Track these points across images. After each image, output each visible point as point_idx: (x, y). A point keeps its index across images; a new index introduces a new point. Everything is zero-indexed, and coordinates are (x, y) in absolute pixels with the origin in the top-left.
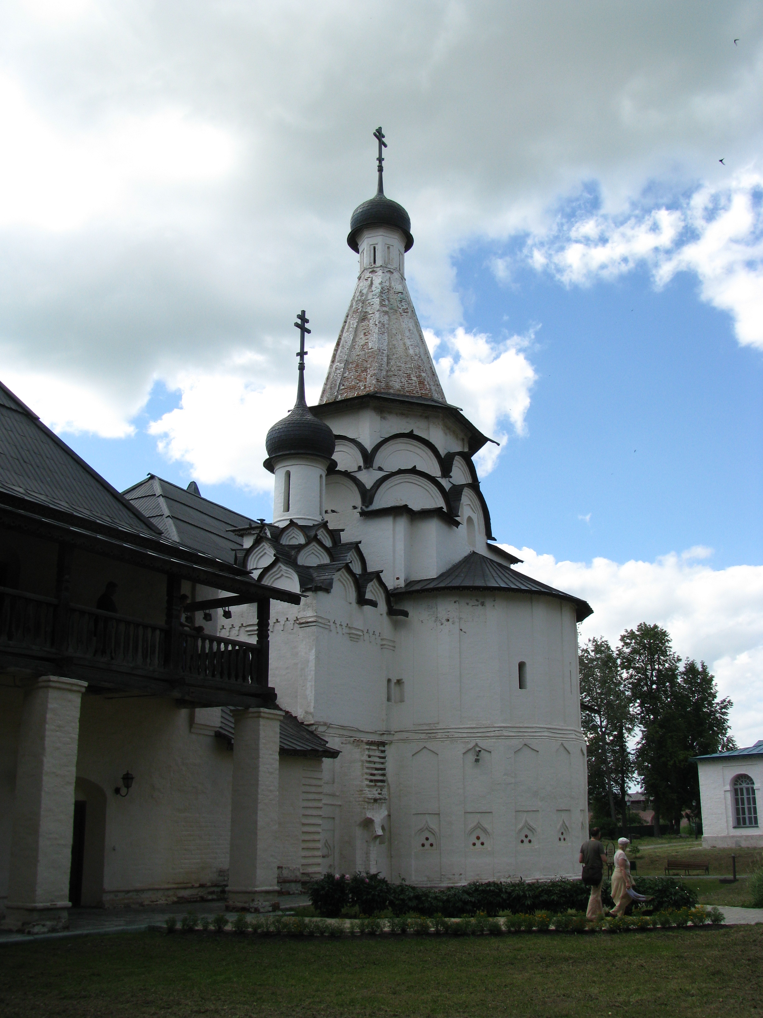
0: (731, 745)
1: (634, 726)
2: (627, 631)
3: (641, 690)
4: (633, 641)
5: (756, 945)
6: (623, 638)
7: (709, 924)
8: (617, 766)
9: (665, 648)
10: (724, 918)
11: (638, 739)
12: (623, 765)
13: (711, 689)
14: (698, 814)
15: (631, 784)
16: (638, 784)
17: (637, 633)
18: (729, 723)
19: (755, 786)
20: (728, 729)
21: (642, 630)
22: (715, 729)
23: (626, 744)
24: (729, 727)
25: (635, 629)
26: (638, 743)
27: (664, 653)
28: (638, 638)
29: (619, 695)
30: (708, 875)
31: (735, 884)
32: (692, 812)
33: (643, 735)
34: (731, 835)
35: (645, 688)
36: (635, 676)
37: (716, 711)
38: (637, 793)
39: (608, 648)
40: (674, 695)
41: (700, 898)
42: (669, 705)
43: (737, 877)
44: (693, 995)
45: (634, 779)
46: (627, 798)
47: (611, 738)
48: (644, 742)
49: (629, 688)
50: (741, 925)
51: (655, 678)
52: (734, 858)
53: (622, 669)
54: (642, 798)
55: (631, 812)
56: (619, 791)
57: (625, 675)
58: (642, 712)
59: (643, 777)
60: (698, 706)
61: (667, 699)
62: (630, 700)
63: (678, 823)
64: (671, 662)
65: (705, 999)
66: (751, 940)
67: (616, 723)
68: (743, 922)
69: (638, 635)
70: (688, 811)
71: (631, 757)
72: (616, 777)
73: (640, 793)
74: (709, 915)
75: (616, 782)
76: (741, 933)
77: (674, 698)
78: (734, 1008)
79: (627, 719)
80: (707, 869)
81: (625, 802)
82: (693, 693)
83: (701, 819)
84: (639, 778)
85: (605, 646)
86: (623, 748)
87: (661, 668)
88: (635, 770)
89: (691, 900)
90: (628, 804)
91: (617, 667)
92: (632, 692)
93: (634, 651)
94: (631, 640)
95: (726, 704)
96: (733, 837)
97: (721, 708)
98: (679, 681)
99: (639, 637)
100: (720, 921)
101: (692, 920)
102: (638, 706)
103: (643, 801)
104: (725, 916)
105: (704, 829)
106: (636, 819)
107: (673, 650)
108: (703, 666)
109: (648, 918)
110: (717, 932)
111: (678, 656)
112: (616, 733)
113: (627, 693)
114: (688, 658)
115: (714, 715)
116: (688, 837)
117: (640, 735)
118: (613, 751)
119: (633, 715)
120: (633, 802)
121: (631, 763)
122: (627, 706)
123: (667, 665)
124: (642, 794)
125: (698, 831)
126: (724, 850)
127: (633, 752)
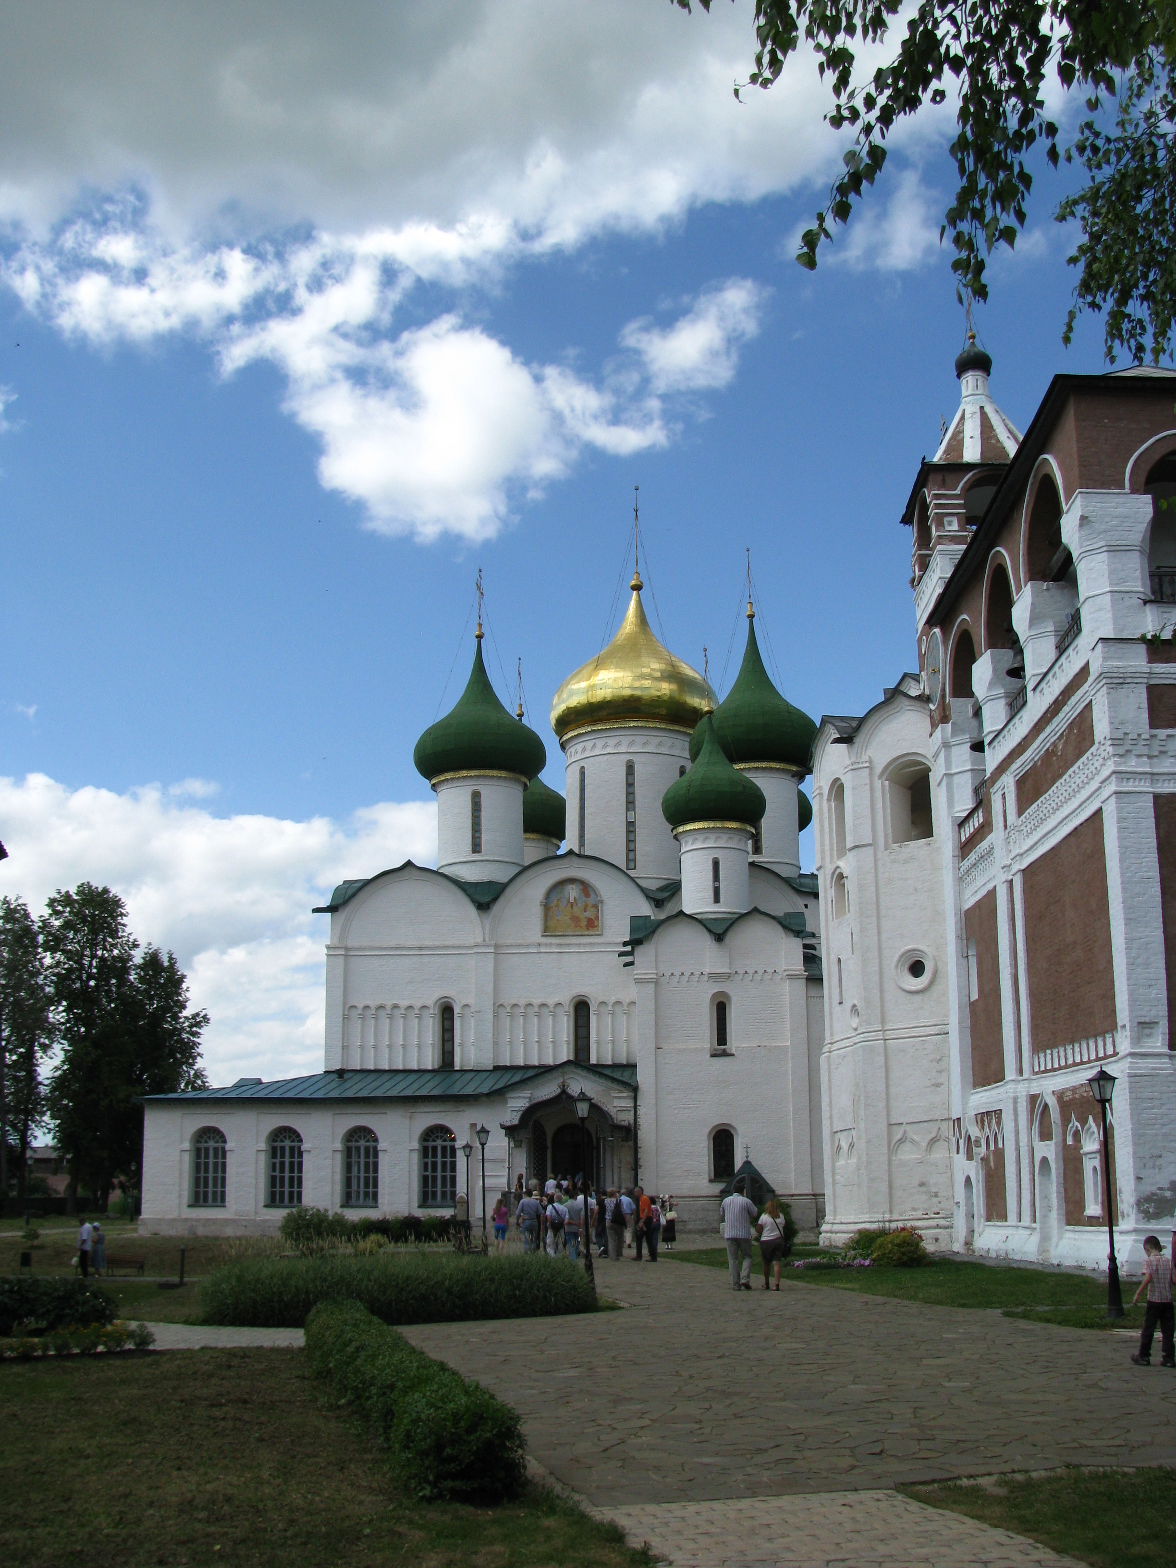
0: (199, 1082)
1: (53, 1042)
2: (59, 893)
3: (70, 985)
4: (68, 909)
5: (196, 1379)
6: (52, 903)
7: (130, 1350)
8: (19, 1102)
9: (116, 926)
10: (154, 1341)
11: (57, 1062)
12: (28, 1101)
13: (180, 995)
14: (137, 1184)
15: (38, 1133)
16: (49, 1133)
17: (75, 897)
18: (200, 1050)
19: (228, 1147)
20: (199, 1058)
21: (85, 894)
22: (179, 1056)
23: (37, 1068)
24: (199, 1055)
25: (73, 891)
26: (57, 1068)
27: (114, 934)
28: (76, 905)
29: (37, 989)
30: (143, 1275)
31: (181, 1290)
32: (129, 1181)
33: (66, 1058)
34: (184, 1216)
35: (78, 985)
36: (65, 963)
37: (183, 1029)
38: (47, 1146)
39: (27, 916)
40: (122, 999)
41: (123, 1311)
42: (111, 1014)
43: (186, 1279)
44: (88, 1457)
45: (43, 1124)
46: (29, 1153)
47: (14, 1057)
48: (66, 1067)
49: (52, 981)
50: (179, 1351)
51: (94, 971)
52: (183, 1251)
53: (45, 951)
54: (54, 1155)
55: (34, 1175)
56: (18, 1141)
57: (48, 961)
58: (68, 1021)
59: (58, 1121)
60: (157, 1019)
61: (109, 1003)
62: (51, 1001)
63: (106, 1195)
64: (123, 948)
65: (106, 1462)
66: (190, 1373)
67: (25, 1035)
68: (182, 1346)
69: (76, 901)
70: (123, 1178)
71: (44, 1090)
72: (15, 1119)
73: (51, 1148)
74: (131, 1335)
75: (14, 1126)
76: (177, 1362)
77: (121, 1004)
78: (147, 1472)
79: (43, 1030)
80: (141, 1267)
81: (25, 1160)
82: (151, 998)
83: (140, 1192)
84: (53, 1123)
85: (22, 912)
86: (32, 1074)
87: (106, 955)
88: (47, 1110)
89: (108, 1312)
90: (30, 1162)
91: (37, 947)
92: (56, 988)
93: (67, 925)
94: (64, 907)
95: (200, 1020)
96: (186, 1220)
97: (191, 1026)
98: (132, 977)
99: (79, 903)
100: (148, 1344)
101: (105, 1344)
102: (63, 1011)
103: (54, 1159)
104: (156, 1337)
105: (144, 1206)
106: (41, 1186)
107: (128, 930)
108: (171, 958)
109: (36, 1340)
110: (141, 1361)
111: (135, 940)
112: (22, 1050)
113: (47, 989)
114: (150, 944)
115: (180, 1035)
116: (118, 1218)
117: (61, 1056)
118: (16, 1079)
119: (53, 1024)
120: (38, 1161)
121: (43, 1100)
122: (44, 1009)
123: (116, 952)
124: (54, 1148)
125: (133, 1210)
126: (171, 1239)
127: (47, 1082)
